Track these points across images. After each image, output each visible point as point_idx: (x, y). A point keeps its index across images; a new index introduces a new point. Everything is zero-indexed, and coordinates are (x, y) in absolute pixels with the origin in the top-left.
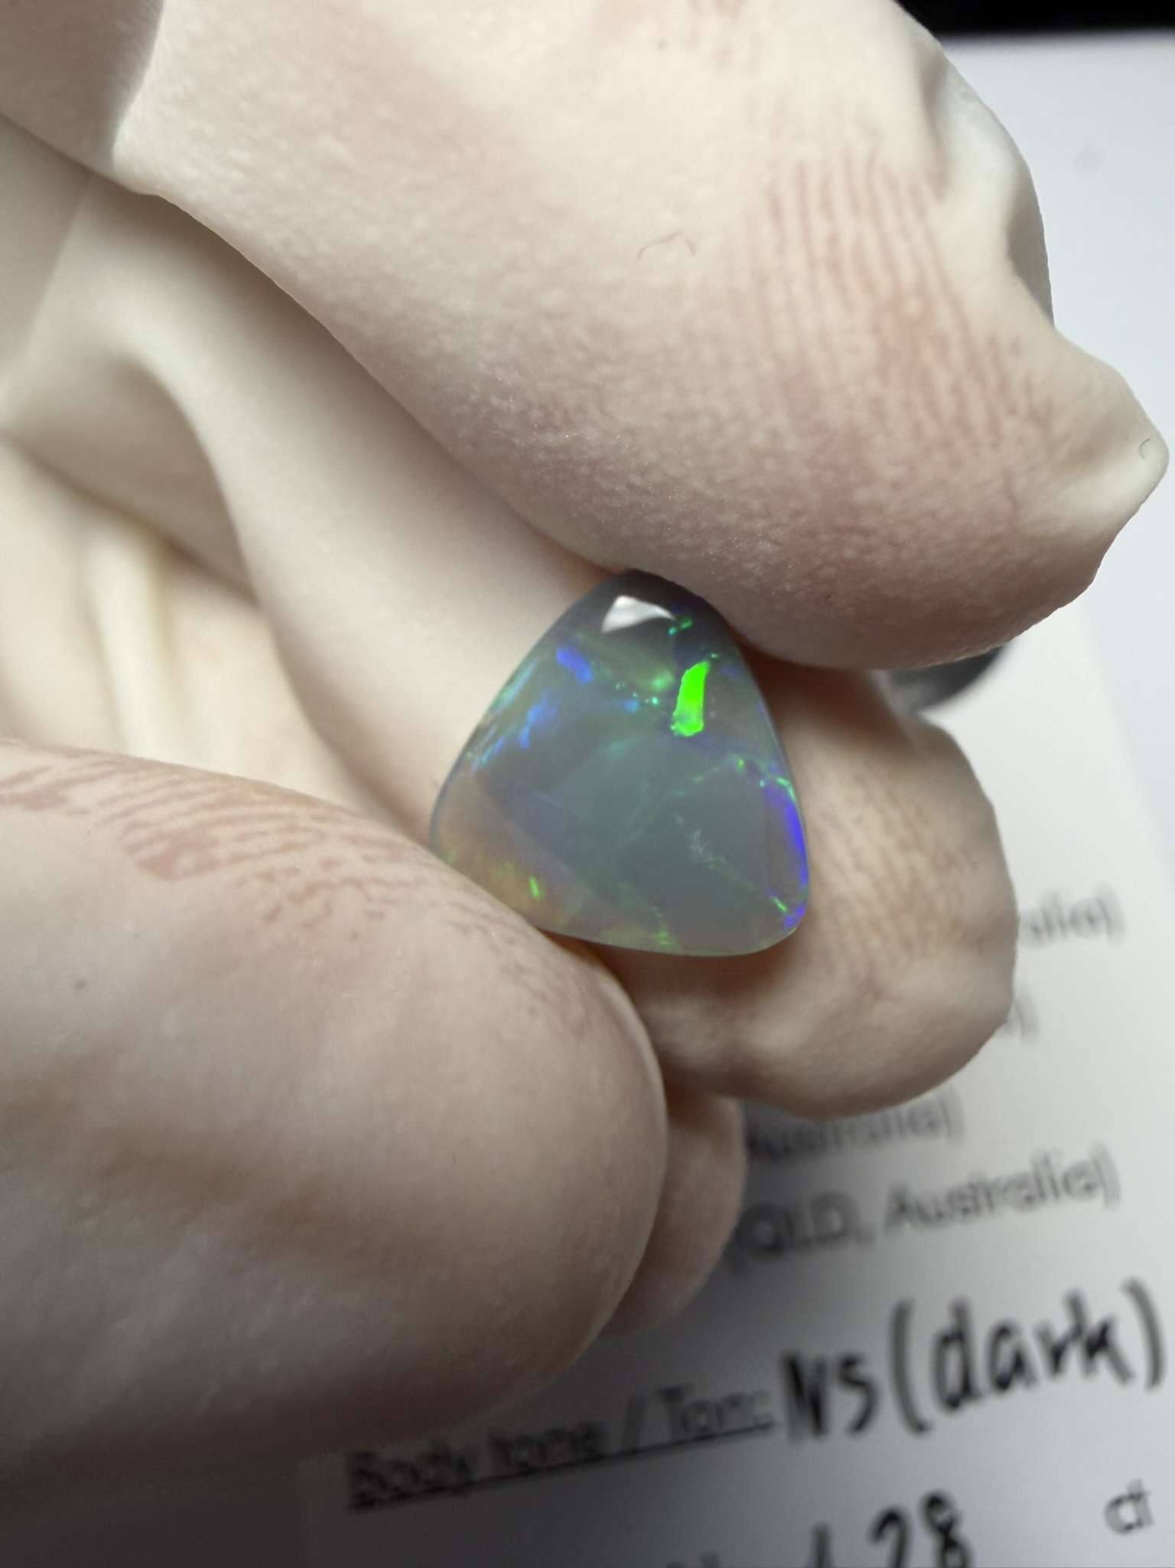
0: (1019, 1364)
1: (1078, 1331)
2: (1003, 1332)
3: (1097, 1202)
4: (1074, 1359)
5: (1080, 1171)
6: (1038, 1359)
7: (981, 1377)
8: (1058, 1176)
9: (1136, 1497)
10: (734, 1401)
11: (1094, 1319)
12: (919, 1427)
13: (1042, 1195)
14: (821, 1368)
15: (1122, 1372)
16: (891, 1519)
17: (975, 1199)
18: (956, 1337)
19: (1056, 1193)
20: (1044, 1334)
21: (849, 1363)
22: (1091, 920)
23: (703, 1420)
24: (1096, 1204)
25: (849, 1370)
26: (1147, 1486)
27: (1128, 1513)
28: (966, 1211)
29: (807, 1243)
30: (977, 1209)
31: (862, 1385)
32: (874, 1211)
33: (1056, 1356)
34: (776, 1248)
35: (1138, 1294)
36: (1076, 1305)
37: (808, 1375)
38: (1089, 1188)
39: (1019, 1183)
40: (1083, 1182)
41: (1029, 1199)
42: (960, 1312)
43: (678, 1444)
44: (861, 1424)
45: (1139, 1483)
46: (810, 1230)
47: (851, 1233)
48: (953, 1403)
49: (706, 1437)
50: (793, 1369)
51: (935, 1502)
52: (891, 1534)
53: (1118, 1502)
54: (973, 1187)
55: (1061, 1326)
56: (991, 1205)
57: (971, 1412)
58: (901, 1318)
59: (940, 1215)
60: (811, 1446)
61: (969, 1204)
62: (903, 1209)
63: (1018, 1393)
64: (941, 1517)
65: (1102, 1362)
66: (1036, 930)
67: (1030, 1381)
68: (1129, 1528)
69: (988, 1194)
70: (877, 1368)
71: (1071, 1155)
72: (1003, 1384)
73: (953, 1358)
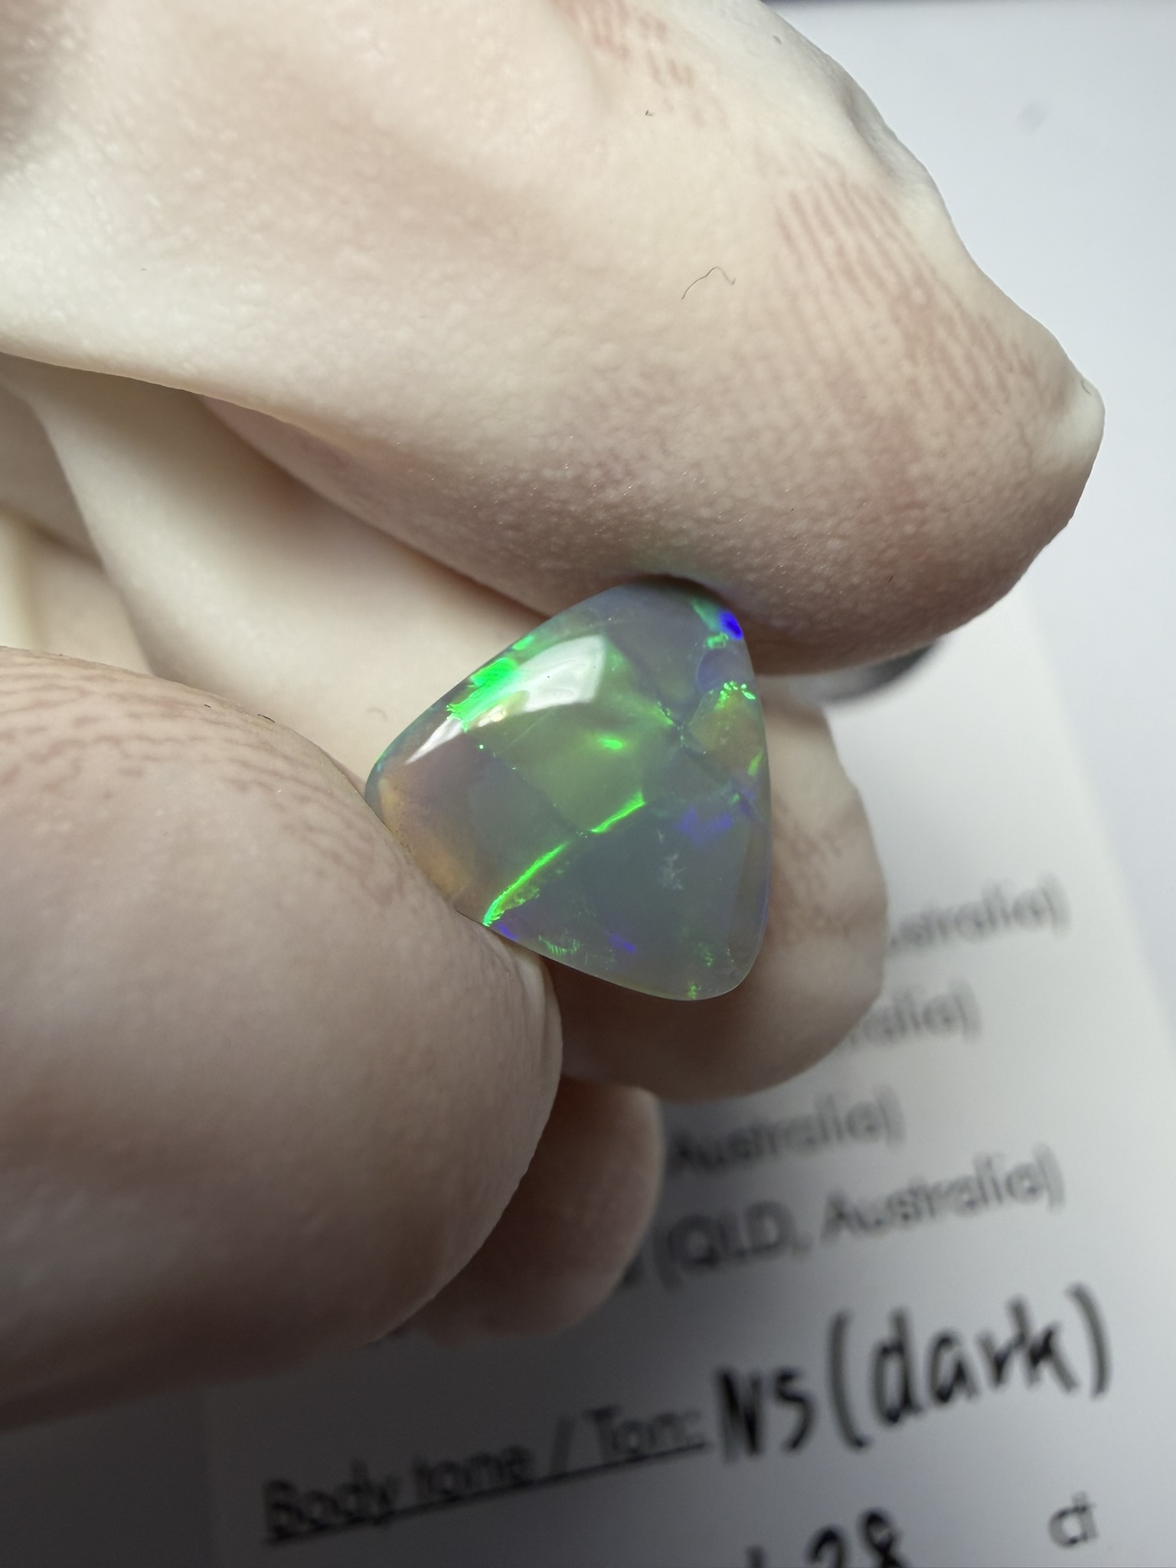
0: (961, 1374)
1: (1021, 1338)
2: (944, 1342)
3: (1040, 1206)
4: (1017, 1367)
5: (1024, 1172)
6: (979, 1369)
7: (922, 1390)
8: (1001, 1177)
9: (1081, 1509)
10: (667, 1420)
11: (1037, 1327)
12: (858, 1443)
13: (985, 1199)
14: (756, 1384)
15: (1067, 1381)
16: (829, 1538)
17: (915, 1205)
18: (896, 1348)
19: (999, 1197)
20: (986, 1344)
21: (786, 1377)
22: (1037, 913)
23: (633, 1441)
24: (1039, 1208)
25: (785, 1387)
26: (1092, 1499)
27: (1072, 1526)
28: (906, 1217)
29: (741, 1254)
30: (918, 1214)
31: (799, 1400)
32: (810, 1219)
33: (999, 1365)
34: (709, 1260)
35: (1082, 1298)
36: (1019, 1312)
37: (743, 1390)
38: (1033, 1191)
39: (961, 1186)
40: (1027, 1184)
41: (971, 1204)
42: (900, 1322)
43: (610, 1466)
44: (797, 1442)
45: (1084, 1495)
46: (744, 1239)
47: (787, 1241)
48: (892, 1417)
49: (637, 1458)
50: (727, 1385)
51: (874, 1520)
52: (828, 1555)
53: (1062, 1515)
54: (914, 1192)
55: (1004, 1333)
56: (932, 1211)
57: (911, 1425)
58: (838, 1329)
59: (879, 1223)
60: (745, 1464)
61: (910, 1210)
62: (841, 1216)
63: (960, 1403)
64: (880, 1535)
65: (1046, 1371)
66: (979, 925)
67: (972, 1392)
68: (1073, 1541)
69: (929, 1198)
70: (814, 1383)
71: (1014, 1157)
72: (943, 1396)
73: (892, 1369)
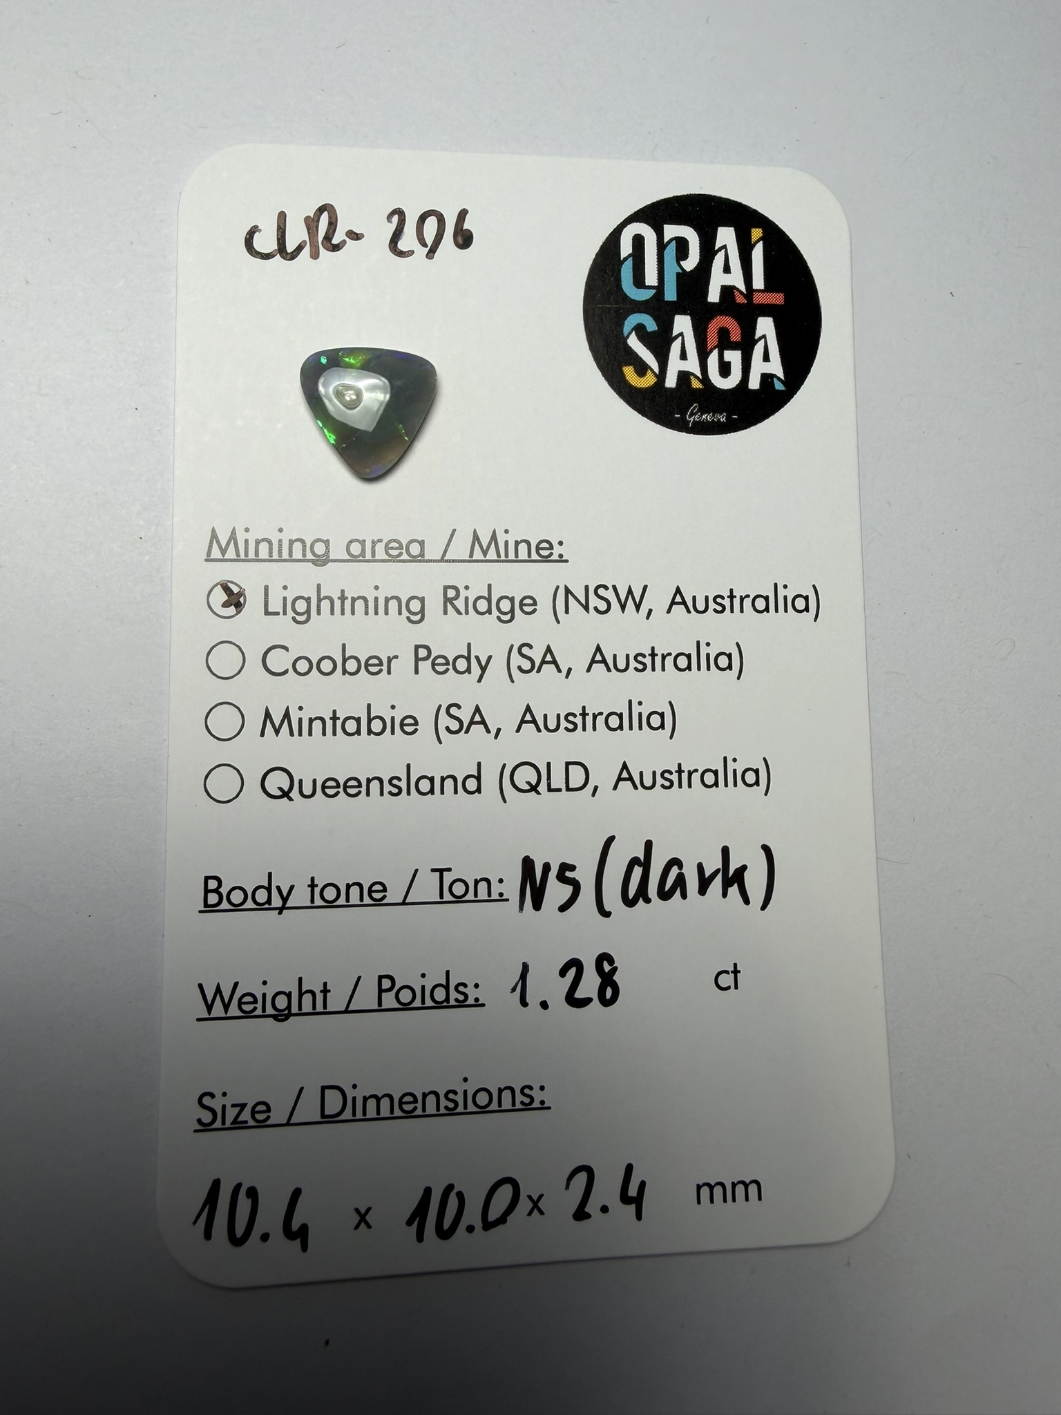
0: (681, 881)
1: (723, 869)
2: (676, 862)
3: (759, 791)
4: (716, 887)
6: (692, 883)
7: (653, 889)
11: (735, 864)
12: (606, 914)
14: (546, 868)
15: (747, 901)
16: (576, 963)
18: (643, 861)
19: (735, 783)
20: (700, 867)
21: (565, 867)
25: (565, 873)
26: (744, 967)
29: (557, 790)
31: (572, 883)
33: (705, 883)
36: (725, 851)
37: (538, 871)
42: (649, 846)
44: (566, 907)
45: (738, 964)
46: (562, 782)
47: (588, 787)
48: (629, 903)
50: (528, 865)
51: (605, 958)
52: (572, 973)
53: (722, 973)
56: (690, 784)
57: (641, 909)
58: (608, 845)
60: (531, 914)
63: (675, 901)
64: (607, 967)
65: (734, 890)
67: (685, 895)
68: (727, 989)
69: (690, 775)
70: (585, 874)
72: (664, 895)
73: (638, 872)
